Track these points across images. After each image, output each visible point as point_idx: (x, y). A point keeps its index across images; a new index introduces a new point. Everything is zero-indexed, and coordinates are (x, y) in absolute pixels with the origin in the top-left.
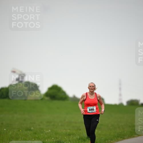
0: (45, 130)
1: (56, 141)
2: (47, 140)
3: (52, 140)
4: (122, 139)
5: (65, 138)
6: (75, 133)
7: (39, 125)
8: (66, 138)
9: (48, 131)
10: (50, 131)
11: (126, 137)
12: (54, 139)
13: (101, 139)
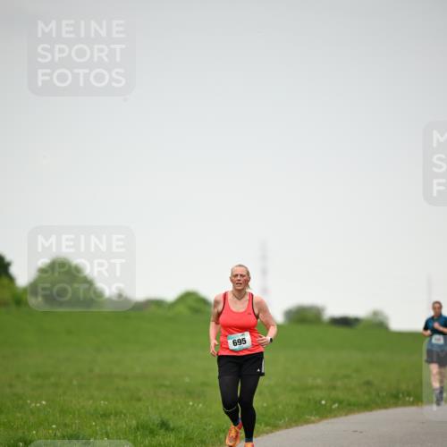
0: (29, 401)
1: (65, 434)
2: (37, 432)
3: (50, 431)
4: (268, 428)
5: (91, 426)
6: (124, 411)
7: (11, 386)
8: (96, 425)
9: (38, 405)
10: (44, 403)
11: (281, 423)
12: (57, 429)
13: (204, 429)
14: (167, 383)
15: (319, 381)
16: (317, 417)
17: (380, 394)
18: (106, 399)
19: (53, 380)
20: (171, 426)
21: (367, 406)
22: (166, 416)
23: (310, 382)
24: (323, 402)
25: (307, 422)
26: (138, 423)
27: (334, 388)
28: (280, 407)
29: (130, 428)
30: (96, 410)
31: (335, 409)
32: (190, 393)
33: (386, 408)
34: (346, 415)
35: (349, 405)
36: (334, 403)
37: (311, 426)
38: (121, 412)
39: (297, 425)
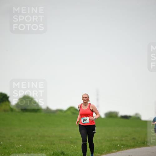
0: (15, 145)
4: (99, 154)
6: (49, 148)
7: (9, 140)
9: (19, 146)
10: (21, 145)
13: (77, 155)
14: (64, 139)
15: (117, 138)
16: (116, 151)
17: (138, 142)
18: (42, 144)
19: (24, 137)
20: (65, 154)
21: (134, 147)
22: (63, 150)
23: (114, 138)
24: (118, 145)
25: (113, 152)
26: (53, 152)
27: (122, 140)
28: (103, 147)
29: (51, 154)
30: (39, 148)
31: (122, 148)
32: (72, 142)
33: (140, 147)
34: (126, 150)
35: (127, 146)
36: (122, 146)
37: (114, 153)
38: (48, 149)
39: (109, 153)
